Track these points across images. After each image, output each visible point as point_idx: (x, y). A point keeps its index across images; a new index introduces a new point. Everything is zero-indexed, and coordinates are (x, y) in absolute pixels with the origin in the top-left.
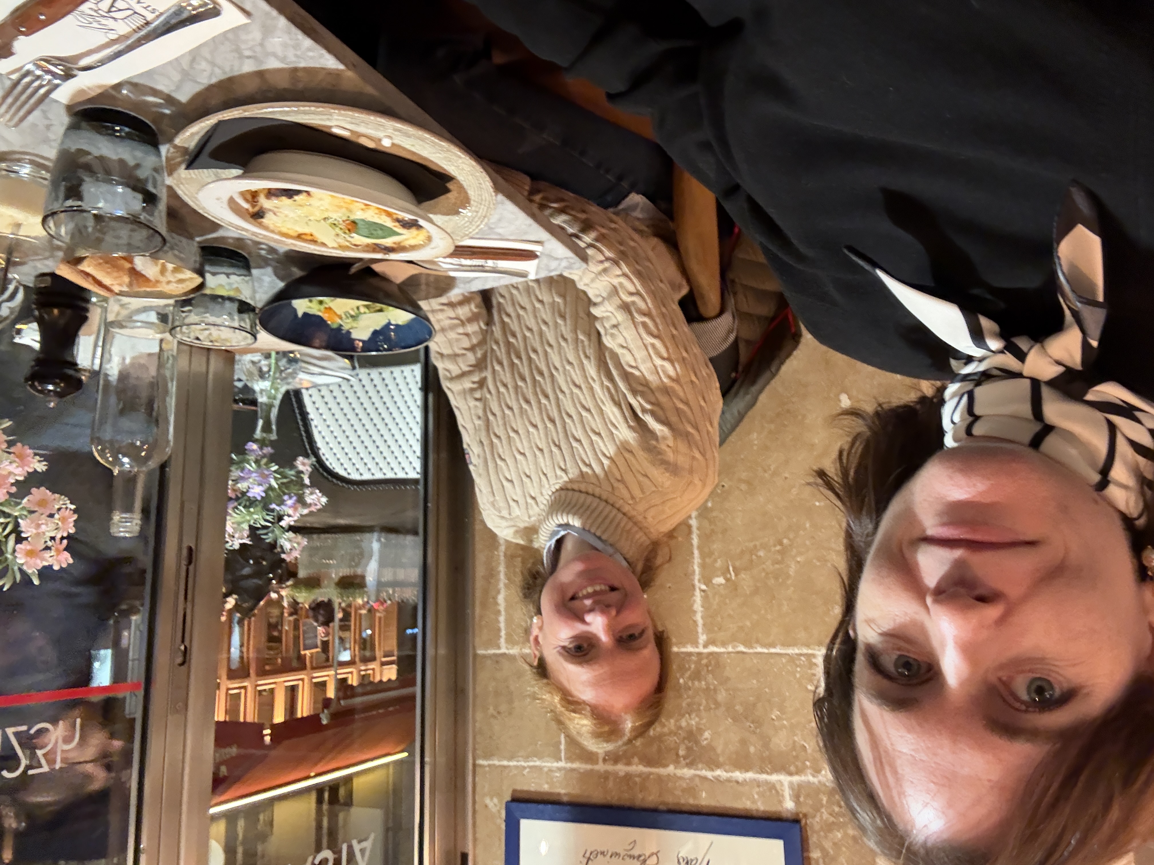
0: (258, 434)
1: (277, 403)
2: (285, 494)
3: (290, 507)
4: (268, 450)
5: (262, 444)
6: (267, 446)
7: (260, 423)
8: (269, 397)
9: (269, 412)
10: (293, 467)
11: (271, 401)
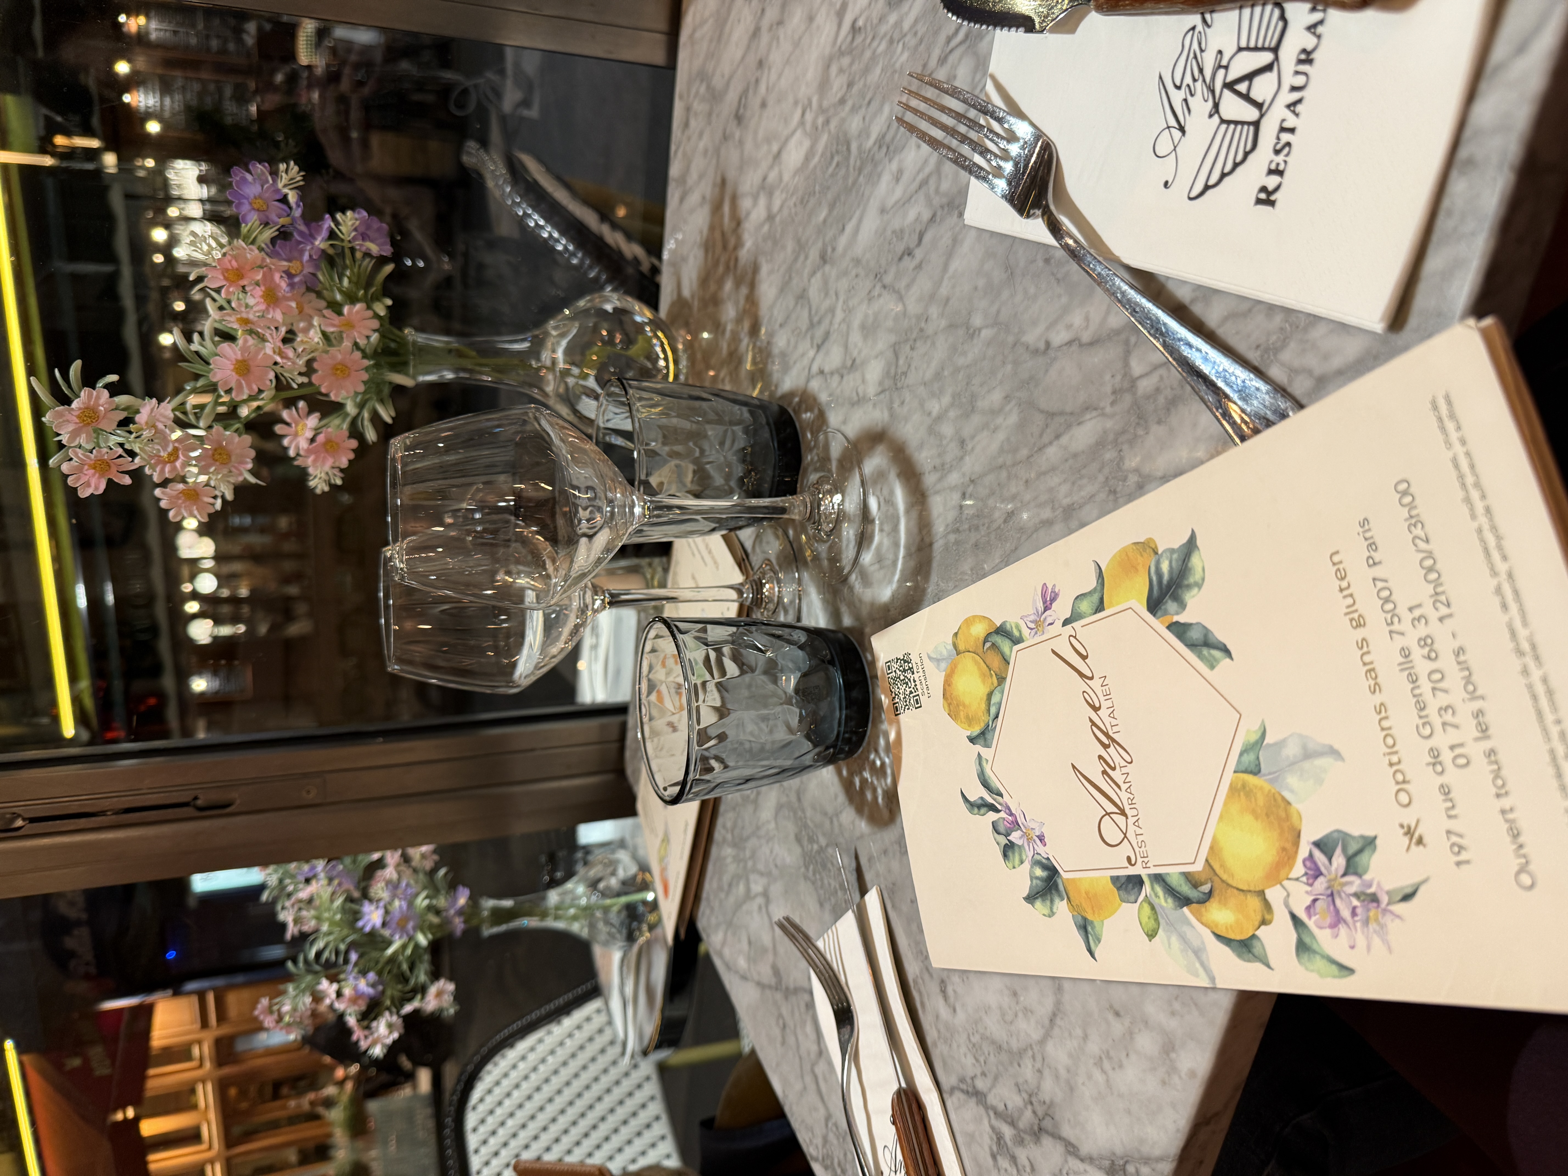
0: (489, 903)
1: (551, 923)
2: (380, 973)
3: (355, 988)
4: (459, 925)
5: (471, 911)
6: (465, 922)
7: (508, 903)
8: (557, 908)
9: (529, 914)
10: (435, 976)
11: (553, 911)
